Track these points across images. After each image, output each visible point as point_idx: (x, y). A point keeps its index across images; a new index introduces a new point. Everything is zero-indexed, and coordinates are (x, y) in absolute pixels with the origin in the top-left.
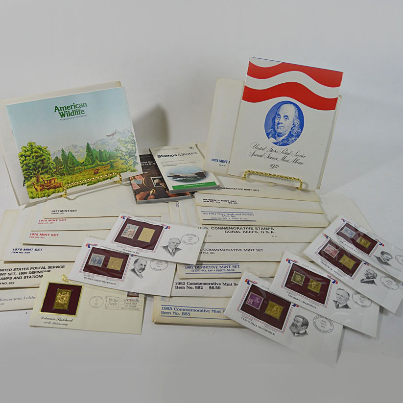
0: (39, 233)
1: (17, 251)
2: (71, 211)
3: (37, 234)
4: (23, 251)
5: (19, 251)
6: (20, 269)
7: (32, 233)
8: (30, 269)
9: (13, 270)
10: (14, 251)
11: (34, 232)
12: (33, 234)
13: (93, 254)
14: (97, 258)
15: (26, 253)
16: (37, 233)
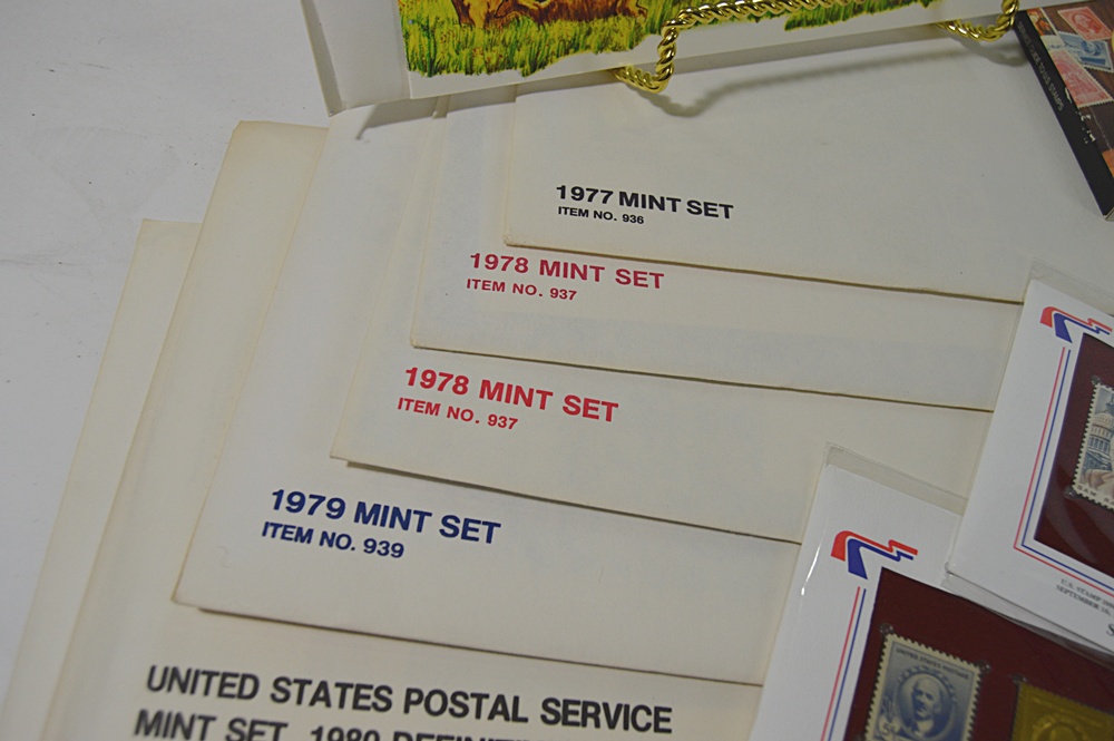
0: (477, 371)
1: (301, 520)
2: (693, 207)
3: (461, 385)
4: (346, 524)
5: (320, 522)
6: (322, 695)
7: (424, 362)
8: (398, 699)
9: (266, 688)
10: (283, 516)
11: (440, 363)
12: (429, 380)
13: (892, 640)
14: (928, 684)
15: (370, 546)
16: (456, 367)
